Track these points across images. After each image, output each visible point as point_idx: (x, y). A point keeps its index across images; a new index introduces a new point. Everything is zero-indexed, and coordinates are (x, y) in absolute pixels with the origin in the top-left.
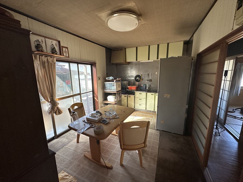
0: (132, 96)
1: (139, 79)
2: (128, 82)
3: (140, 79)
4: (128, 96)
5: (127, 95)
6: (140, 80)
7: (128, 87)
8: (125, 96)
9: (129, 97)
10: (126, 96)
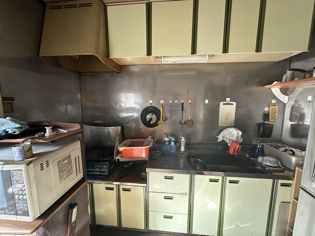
0: (137, 189)
1: (154, 117)
2: (120, 128)
3: (158, 119)
4: (121, 187)
5: (118, 183)
6: (159, 122)
7: (121, 149)
8: (107, 189)
9: (124, 190)
10: (114, 186)
